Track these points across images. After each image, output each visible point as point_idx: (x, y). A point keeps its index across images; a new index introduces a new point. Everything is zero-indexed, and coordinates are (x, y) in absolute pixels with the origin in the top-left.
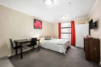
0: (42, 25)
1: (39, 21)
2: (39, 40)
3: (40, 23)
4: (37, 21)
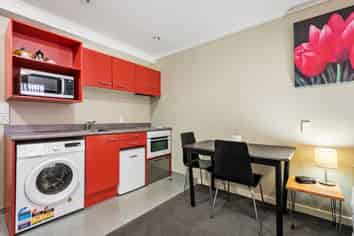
2: (278, 163)
4: (313, 29)
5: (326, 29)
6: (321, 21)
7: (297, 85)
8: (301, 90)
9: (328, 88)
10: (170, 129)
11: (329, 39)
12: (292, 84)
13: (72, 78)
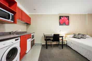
0: (69, 20)
1: (65, 16)
2: (62, 37)
3: (67, 18)
4: (62, 17)
5: (63, 18)
6: (63, 17)
7: (60, 25)
8: (60, 26)
9: (63, 26)
10: (34, 33)
11: (63, 19)
12: (59, 25)
13: (13, 15)
